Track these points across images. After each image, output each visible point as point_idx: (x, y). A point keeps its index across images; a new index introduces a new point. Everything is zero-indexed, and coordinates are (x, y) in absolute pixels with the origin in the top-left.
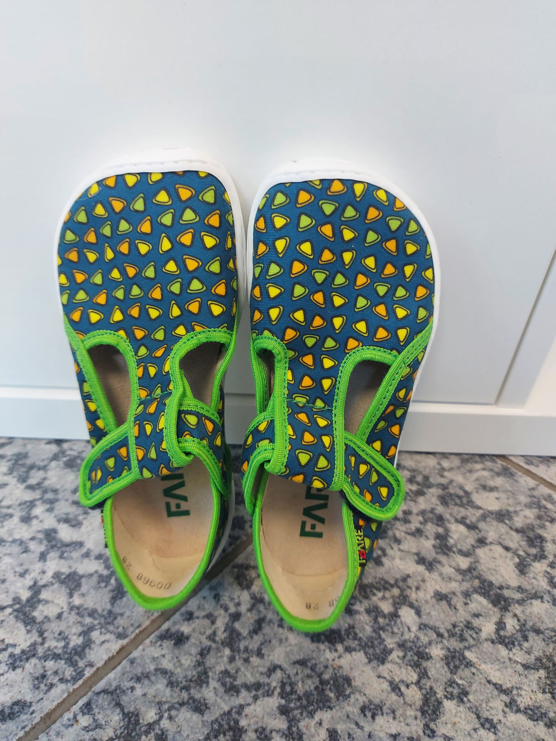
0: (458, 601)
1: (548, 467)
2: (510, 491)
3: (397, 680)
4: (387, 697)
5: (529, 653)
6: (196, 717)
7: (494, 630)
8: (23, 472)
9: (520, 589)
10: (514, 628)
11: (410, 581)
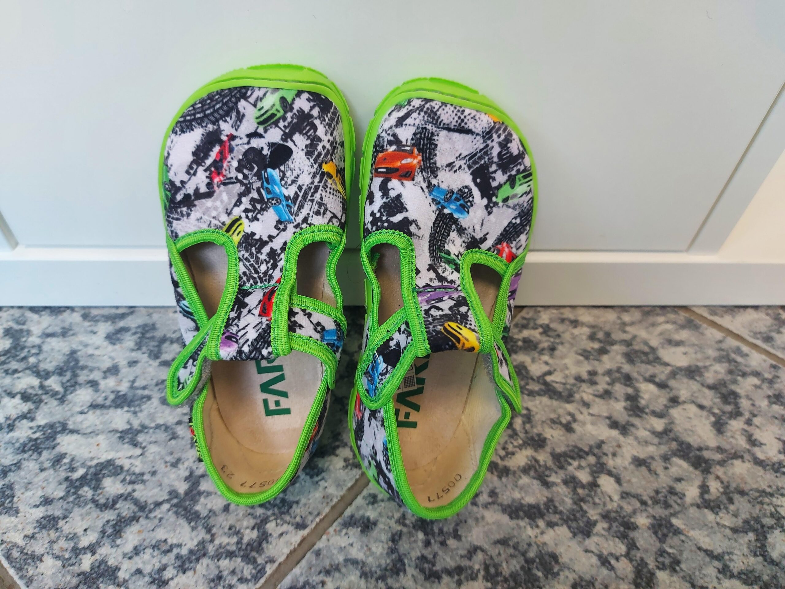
0: (658, 466)
1: (733, 317)
2: (697, 345)
3: (605, 553)
4: (598, 571)
5: (736, 515)
7: (698, 494)
9: (719, 449)
10: (718, 490)
11: (605, 448)
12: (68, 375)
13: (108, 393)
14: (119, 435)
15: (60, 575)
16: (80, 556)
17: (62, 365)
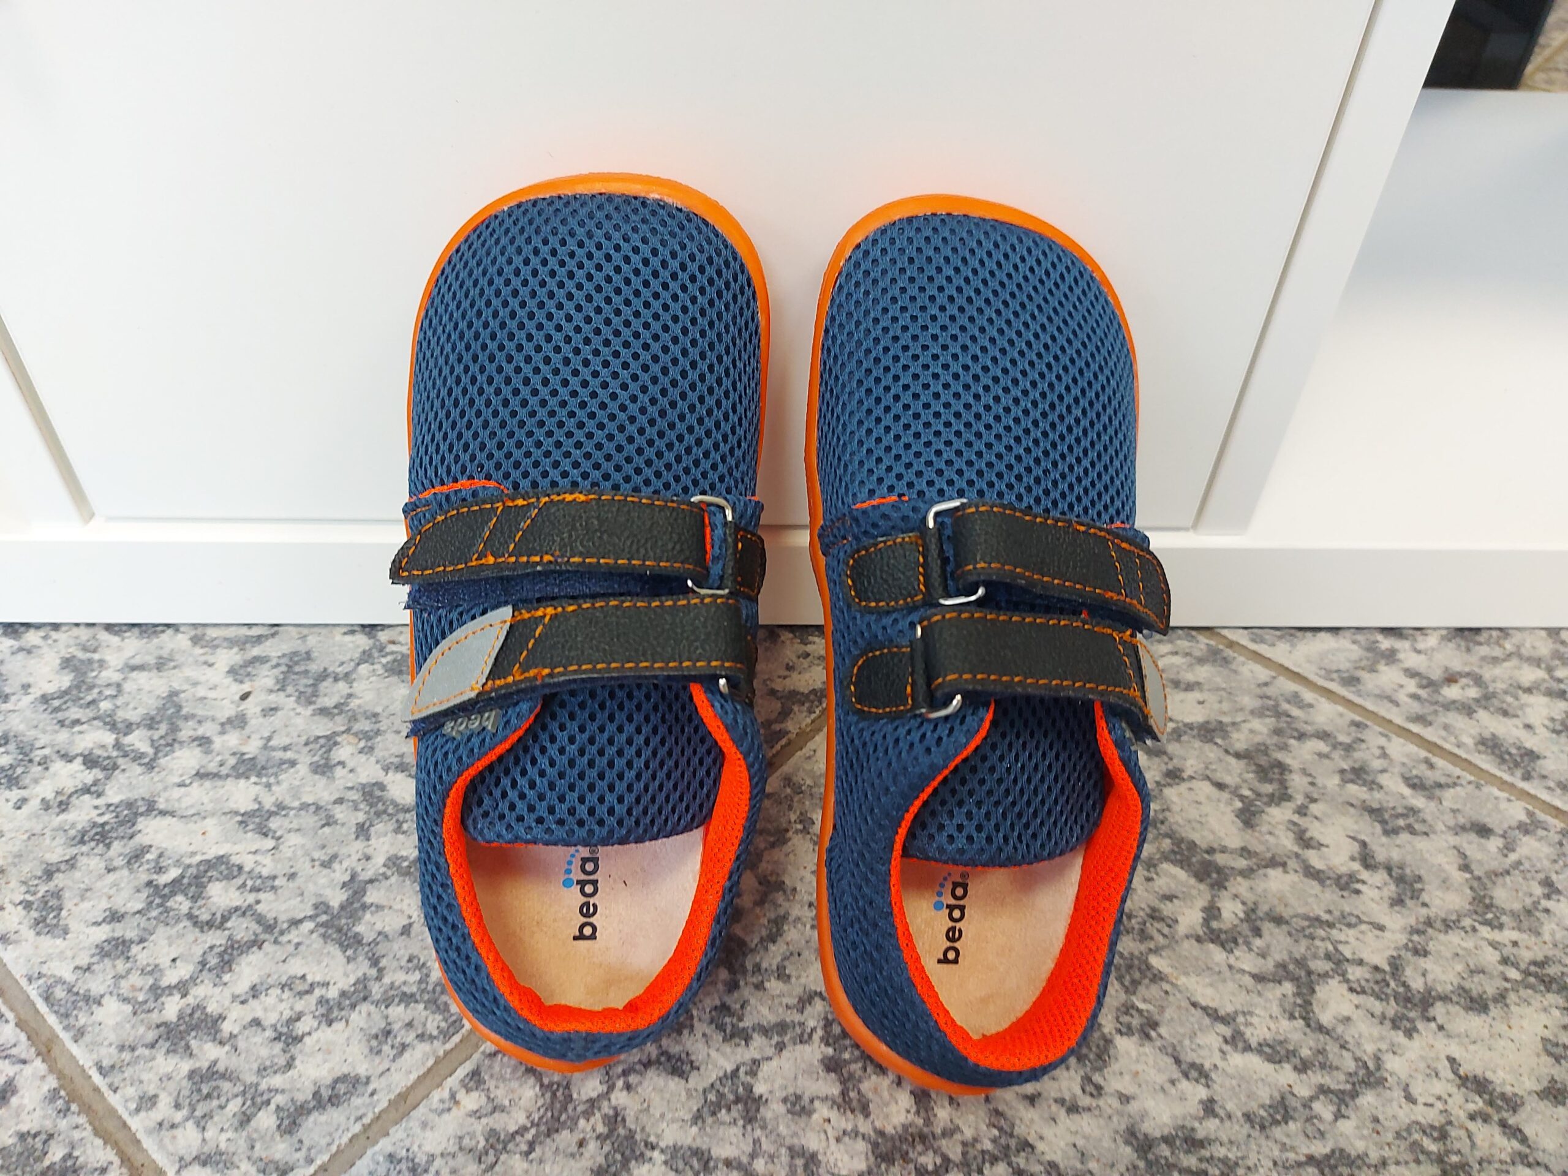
1: (1293, 645)
2: (1223, 689)
5: (1263, 955)
6: (674, 1084)
7: (1201, 921)
8: (306, 686)
9: (1245, 852)
10: (1236, 915)
12: (163, 728)
13: (227, 756)
14: (239, 818)
15: (128, 1026)
16: (163, 999)
17: (153, 713)
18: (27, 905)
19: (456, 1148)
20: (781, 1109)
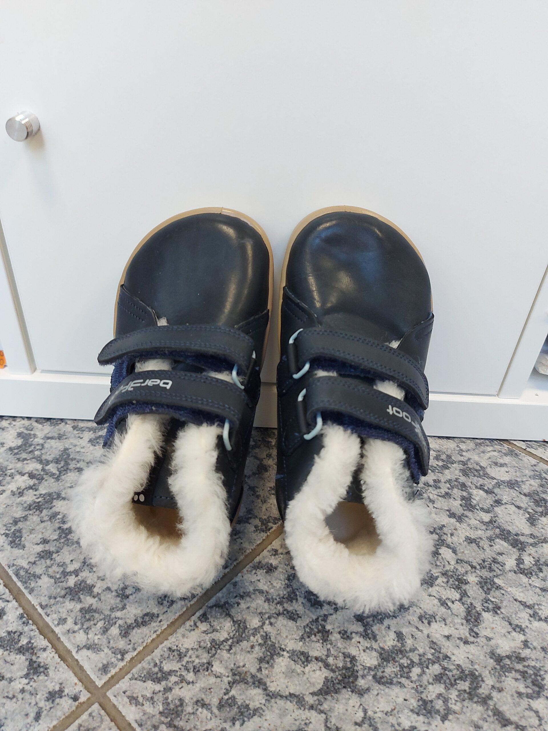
0: (485, 544)
2: (517, 467)
3: (444, 598)
4: (438, 609)
6: (291, 623)
7: (516, 564)
9: (532, 536)
10: (531, 562)
11: (445, 530)
12: (62, 463)
15: (53, 588)
16: (68, 577)
17: (58, 457)
18: (7, 535)
19: (198, 647)
20: (338, 636)
